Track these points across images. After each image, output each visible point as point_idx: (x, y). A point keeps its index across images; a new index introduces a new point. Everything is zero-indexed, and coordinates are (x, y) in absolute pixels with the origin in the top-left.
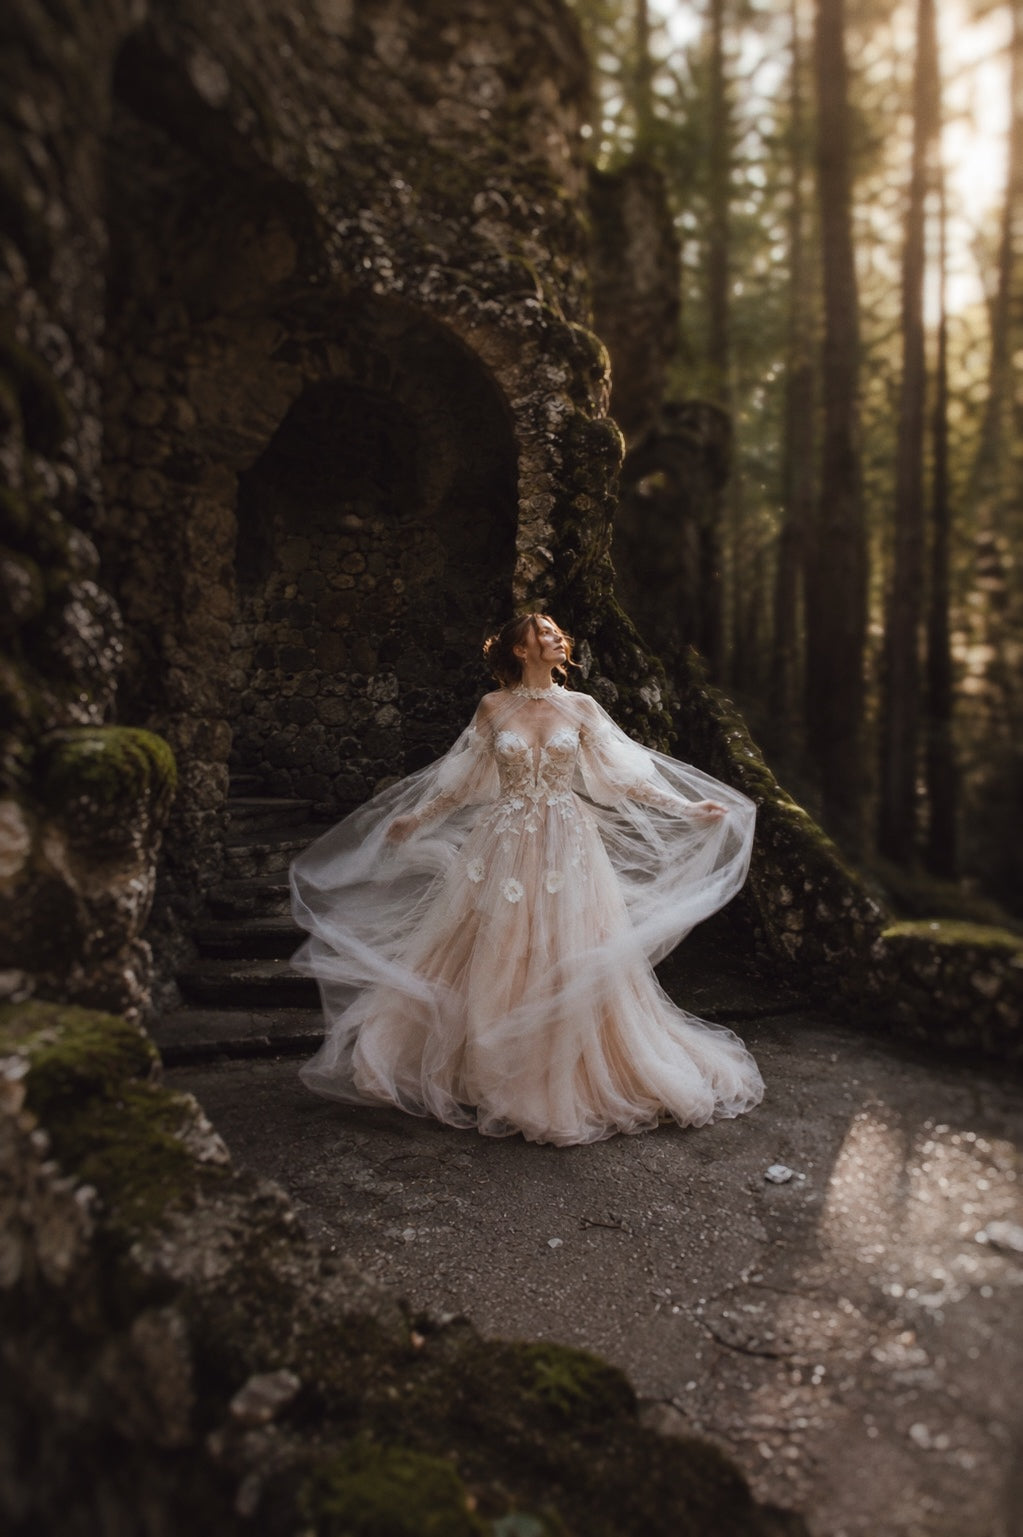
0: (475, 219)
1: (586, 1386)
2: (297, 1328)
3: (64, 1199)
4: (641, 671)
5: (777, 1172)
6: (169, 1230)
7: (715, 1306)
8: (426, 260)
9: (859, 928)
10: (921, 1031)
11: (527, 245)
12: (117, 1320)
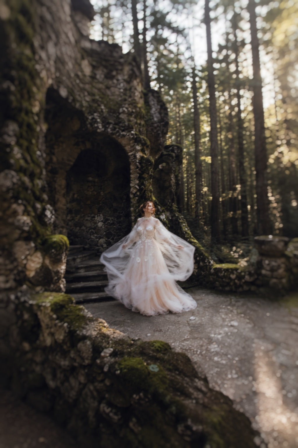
0: (120, 114)
1: (163, 346)
2: (111, 342)
3: (61, 327)
4: (160, 212)
5: (192, 318)
6: (84, 328)
7: (180, 343)
8: (109, 123)
9: (208, 267)
10: (221, 288)
11: (132, 119)
12: (74, 345)
